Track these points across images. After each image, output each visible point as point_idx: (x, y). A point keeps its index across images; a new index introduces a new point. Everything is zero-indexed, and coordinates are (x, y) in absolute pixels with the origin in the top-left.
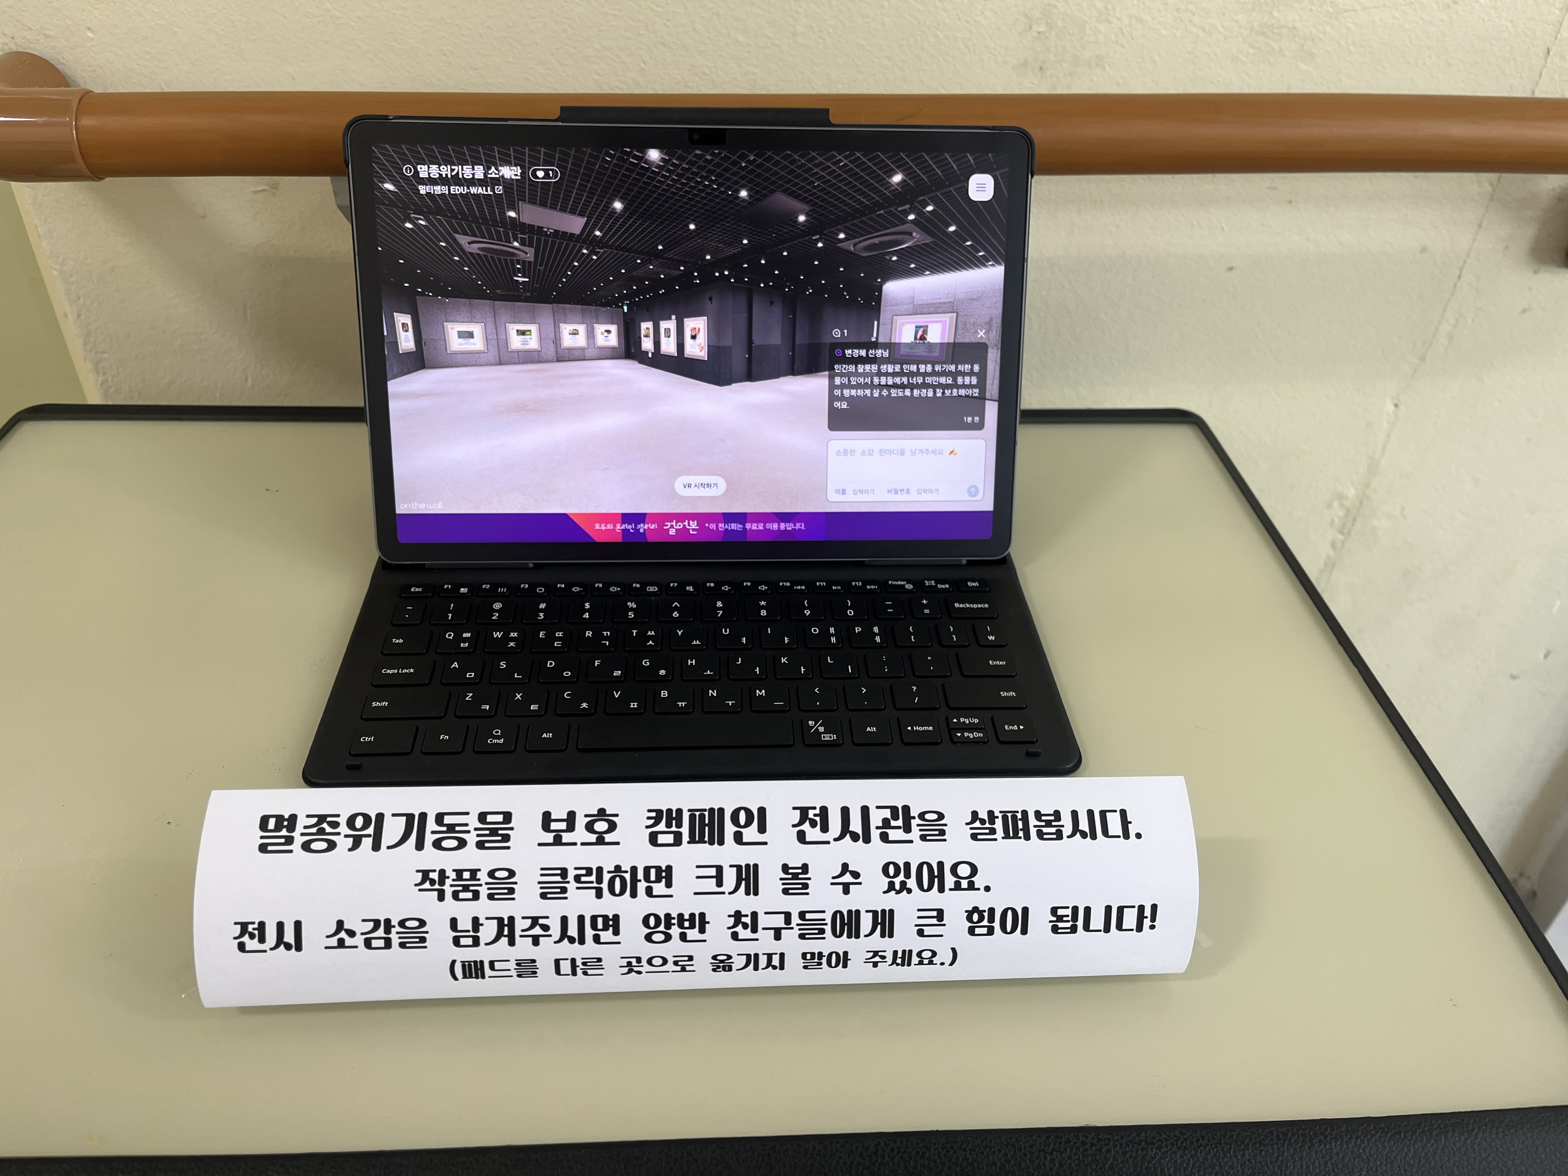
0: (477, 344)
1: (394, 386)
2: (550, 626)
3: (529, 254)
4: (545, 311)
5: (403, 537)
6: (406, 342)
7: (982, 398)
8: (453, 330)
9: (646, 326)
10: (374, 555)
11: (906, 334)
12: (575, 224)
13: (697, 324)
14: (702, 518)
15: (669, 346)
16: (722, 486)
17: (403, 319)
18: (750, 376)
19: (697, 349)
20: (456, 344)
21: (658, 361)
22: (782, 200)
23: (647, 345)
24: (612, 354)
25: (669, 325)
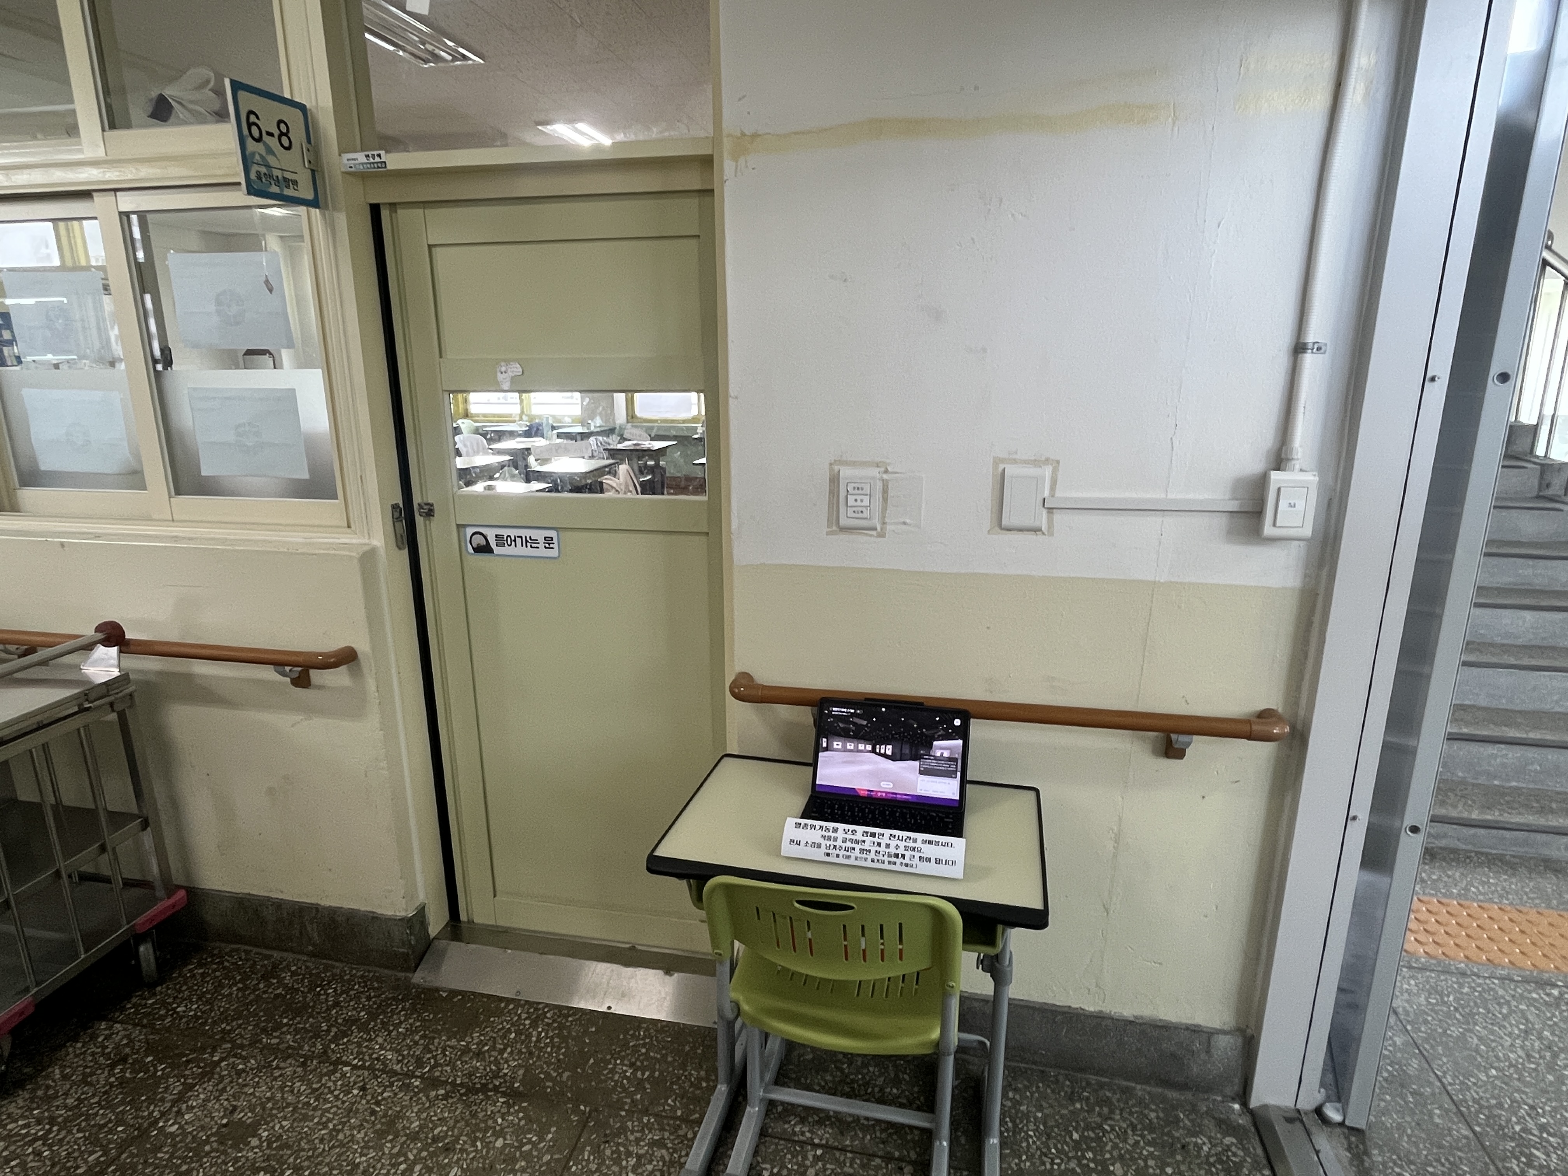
0: (840, 747)
1: (820, 754)
2: (848, 811)
3: (854, 728)
4: (856, 741)
5: (817, 789)
6: (825, 745)
7: (956, 771)
8: (835, 743)
9: (878, 746)
10: (810, 793)
11: (938, 754)
12: (865, 723)
13: (890, 747)
14: (887, 793)
15: (883, 751)
16: (892, 785)
17: (825, 740)
18: (901, 760)
19: (889, 752)
20: (835, 746)
21: (880, 754)
22: (911, 721)
23: (878, 750)
24: (870, 752)
25: (883, 746)
